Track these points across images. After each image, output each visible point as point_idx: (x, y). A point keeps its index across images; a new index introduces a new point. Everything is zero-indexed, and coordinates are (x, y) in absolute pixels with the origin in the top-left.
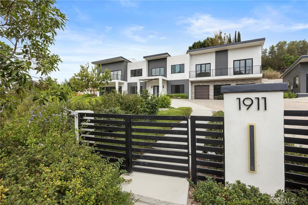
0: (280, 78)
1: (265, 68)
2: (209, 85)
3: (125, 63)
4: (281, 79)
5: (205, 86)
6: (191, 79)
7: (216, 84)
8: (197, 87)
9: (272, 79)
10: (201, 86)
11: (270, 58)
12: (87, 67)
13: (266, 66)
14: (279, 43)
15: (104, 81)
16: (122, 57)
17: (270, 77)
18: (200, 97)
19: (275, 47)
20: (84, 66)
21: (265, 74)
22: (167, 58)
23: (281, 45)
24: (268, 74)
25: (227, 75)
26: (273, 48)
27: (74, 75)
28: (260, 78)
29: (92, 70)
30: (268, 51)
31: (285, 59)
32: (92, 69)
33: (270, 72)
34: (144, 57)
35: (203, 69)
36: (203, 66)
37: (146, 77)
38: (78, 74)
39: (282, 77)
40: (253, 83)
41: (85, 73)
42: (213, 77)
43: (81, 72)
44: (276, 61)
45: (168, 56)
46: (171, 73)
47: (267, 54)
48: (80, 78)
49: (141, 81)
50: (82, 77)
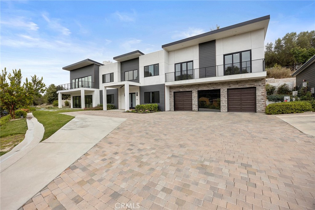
0: (292, 76)
1: (271, 65)
2: (192, 91)
3: (94, 67)
4: (294, 77)
5: (187, 93)
6: (167, 84)
7: (200, 89)
8: (178, 93)
9: (280, 78)
11: (276, 54)
13: (271, 63)
14: (287, 35)
16: (89, 60)
17: (277, 76)
18: (181, 107)
19: (282, 40)
21: (271, 72)
23: (289, 38)
24: (275, 72)
25: (215, 76)
26: (279, 41)
28: (262, 79)
30: (273, 46)
31: (295, 53)
33: (277, 69)
35: (184, 68)
36: (184, 66)
39: (295, 76)
40: (252, 86)
42: (197, 80)
44: (284, 56)
45: (140, 55)
46: (144, 77)
47: (273, 49)
49: (107, 89)
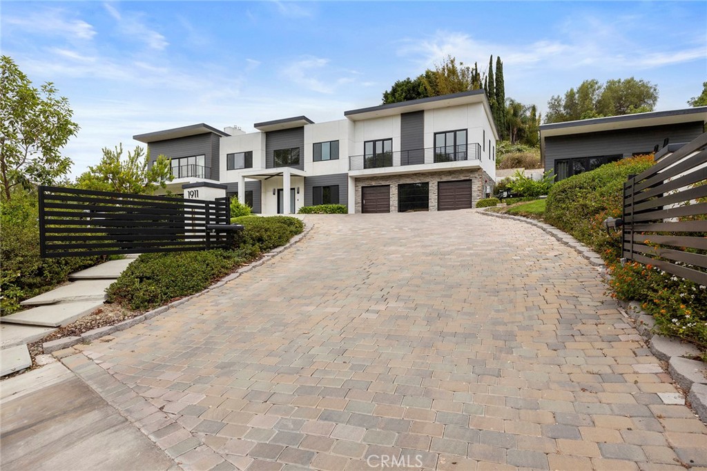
2: (389, 185)
3: (213, 138)
5: (382, 188)
6: (351, 173)
7: (402, 182)
8: (368, 189)
10: (375, 188)
12: (119, 151)
15: (156, 181)
16: (205, 125)
20: (113, 149)
22: (305, 126)
25: (423, 162)
27: (89, 170)
29: (128, 159)
30: (563, 103)
32: (130, 157)
34: (256, 126)
35: (379, 151)
36: (379, 145)
37: (260, 169)
38: (98, 167)
40: (468, 178)
41: (112, 165)
42: (397, 168)
43: (105, 163)
45: (306, 124)
46: (314, 161)
48: (102, 175)
49: (247, 180)
50: (107, 173)
